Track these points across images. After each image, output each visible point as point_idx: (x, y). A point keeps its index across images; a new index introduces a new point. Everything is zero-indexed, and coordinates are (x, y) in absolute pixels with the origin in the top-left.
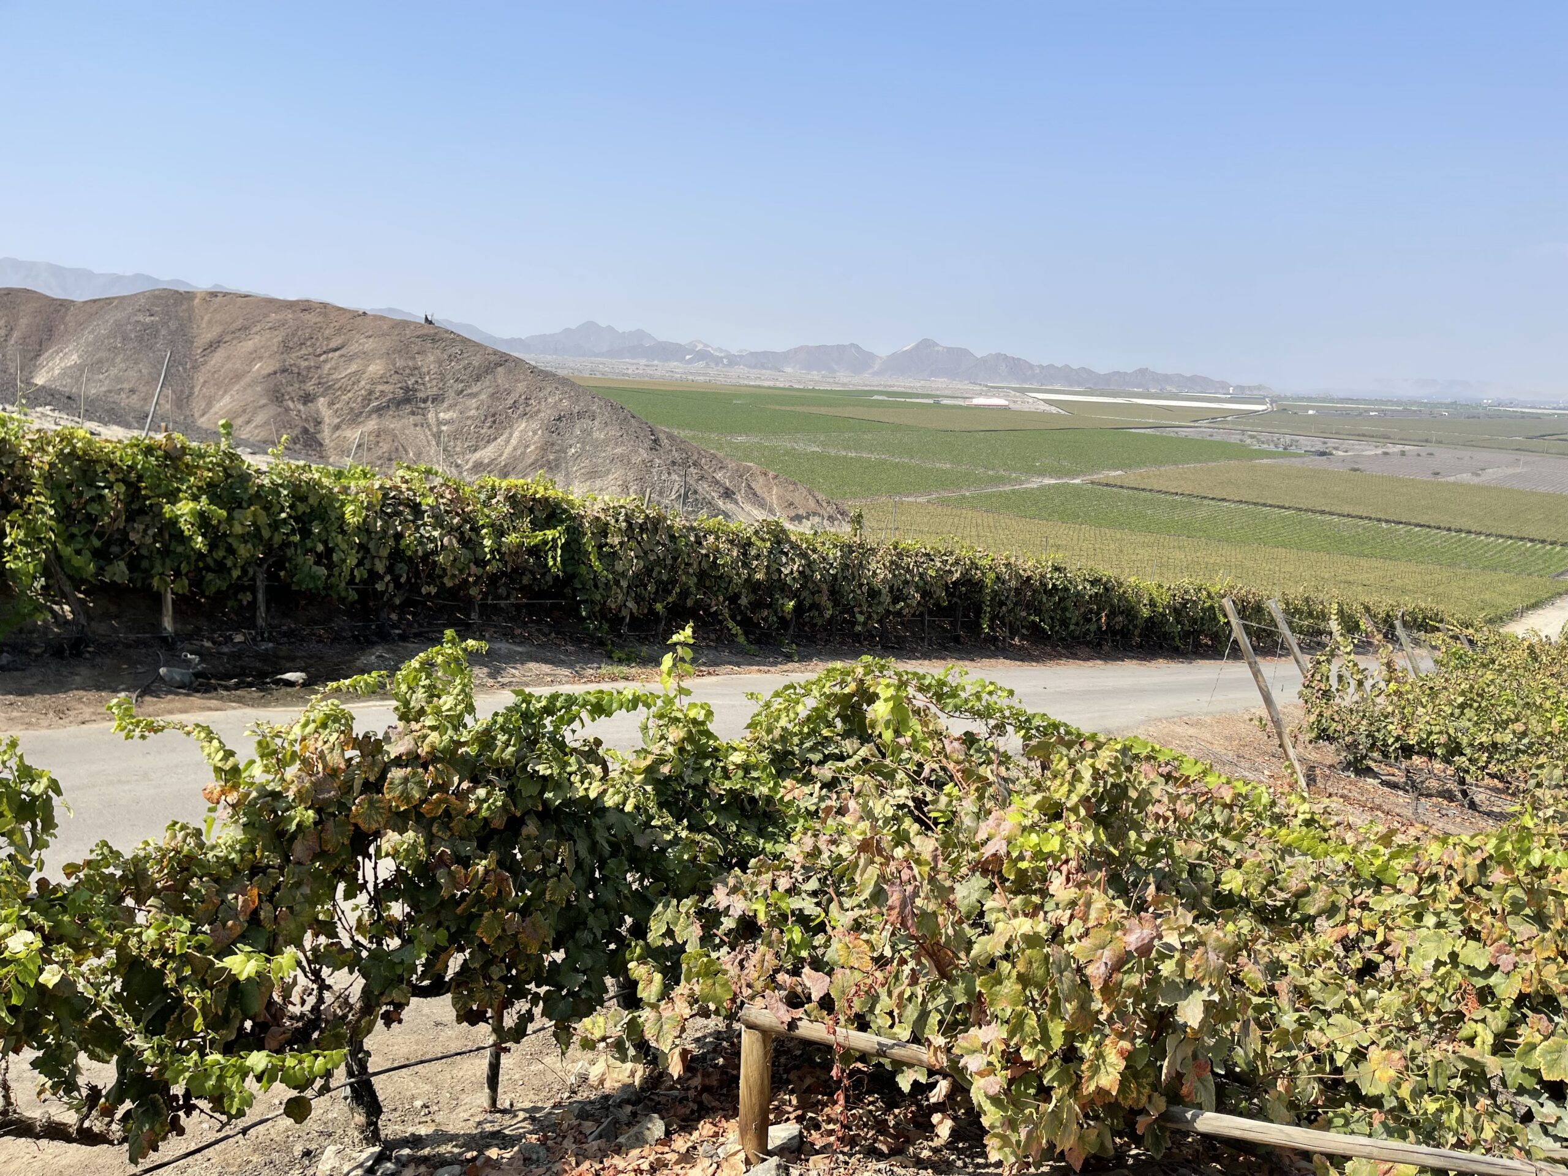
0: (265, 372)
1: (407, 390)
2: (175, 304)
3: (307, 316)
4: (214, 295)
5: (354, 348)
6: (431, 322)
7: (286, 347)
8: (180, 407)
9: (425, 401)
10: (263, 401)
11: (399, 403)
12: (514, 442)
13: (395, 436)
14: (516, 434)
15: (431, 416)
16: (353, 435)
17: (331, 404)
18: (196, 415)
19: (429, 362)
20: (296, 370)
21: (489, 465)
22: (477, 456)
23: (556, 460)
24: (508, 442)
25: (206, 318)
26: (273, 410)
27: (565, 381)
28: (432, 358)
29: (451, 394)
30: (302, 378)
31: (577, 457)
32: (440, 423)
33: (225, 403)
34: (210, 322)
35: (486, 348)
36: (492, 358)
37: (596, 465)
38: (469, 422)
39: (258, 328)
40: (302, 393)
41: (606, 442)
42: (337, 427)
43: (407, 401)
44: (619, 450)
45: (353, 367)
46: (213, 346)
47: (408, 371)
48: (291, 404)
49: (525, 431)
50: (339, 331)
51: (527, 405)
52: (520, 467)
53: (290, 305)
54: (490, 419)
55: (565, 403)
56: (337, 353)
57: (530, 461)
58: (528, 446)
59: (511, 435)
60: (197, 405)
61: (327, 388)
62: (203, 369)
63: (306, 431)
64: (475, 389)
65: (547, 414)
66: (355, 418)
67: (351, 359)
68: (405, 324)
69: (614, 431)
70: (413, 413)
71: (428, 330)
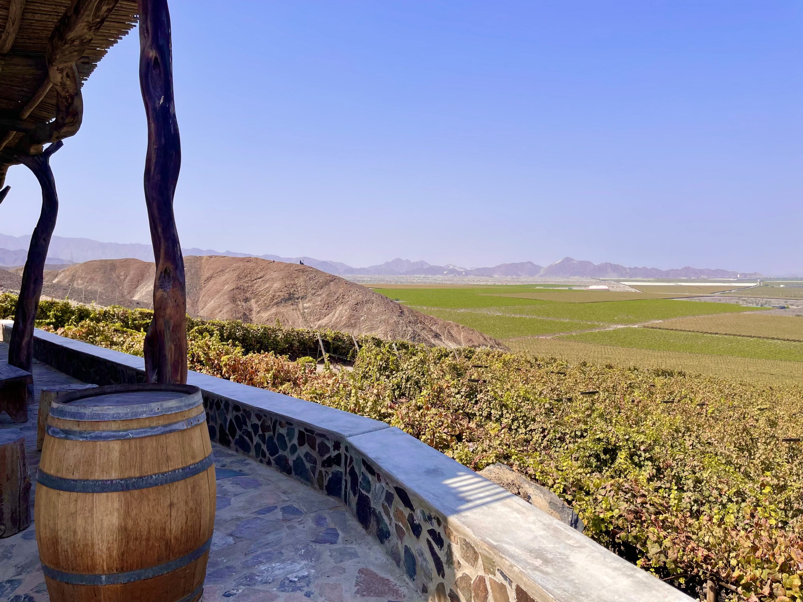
0: (229, 289)
1: (290, 294)
2: (194, 262)
3: (249, 264)
4: (211, 257)
5: (268, 277)
6: (302, 264)
7: (239, 278)
8: (193, 306)
9: (298, 299)
10: (227, 302)
11: (286, 300)
12: (336, 315)
13: (284, 315)
14: (338, 312)
15: (300, 305)
16: (265, 315)
17: (257, 302)
18: (200, 309)
19: (300, 281)
20: (242, 288)
21: (325, 326)
22: (320, 322)
23: (355, 323)
24: (334, 315)
25: (207, 267)
26: (231, 306)
27: (361, 287)
28: (302, 280)
29: (310, 295)
30: (245, 291)
31: (365, 321)
32: (304, 308)
33: (211, 304)
34: (208, 269)
35: (326, 274)
36: (328, 278)
37: (373, 325)
38: (317, 307)
39: (228, 270)
40: (244, 298)
41: (378, 314)
42: (259, 312)
43: (290, 299)
44: (383, 317)
45: (267, 285)
46: (209, 279)
47: (291, 286)
48: (239, 303)
49: (342, 310)
50: (262, 270)
51: (343, 298)
52: (338, 327)
53: (242, 260)
54: (326, 306)
55: (360, 297)
56: (261, 279)
57: (343, 324)
58: (342, 317)
59: (335, 312)
60: (201, 305)
61: (255, 295)
62: (204, 289)
63: (245, 314)
64: (320, 292)
65: (352, 302)
66: (266, 308)
67: (266, 281)
68: (291, 265)
69: (382, 309)
70: (292, 304)
71: (302, 267)
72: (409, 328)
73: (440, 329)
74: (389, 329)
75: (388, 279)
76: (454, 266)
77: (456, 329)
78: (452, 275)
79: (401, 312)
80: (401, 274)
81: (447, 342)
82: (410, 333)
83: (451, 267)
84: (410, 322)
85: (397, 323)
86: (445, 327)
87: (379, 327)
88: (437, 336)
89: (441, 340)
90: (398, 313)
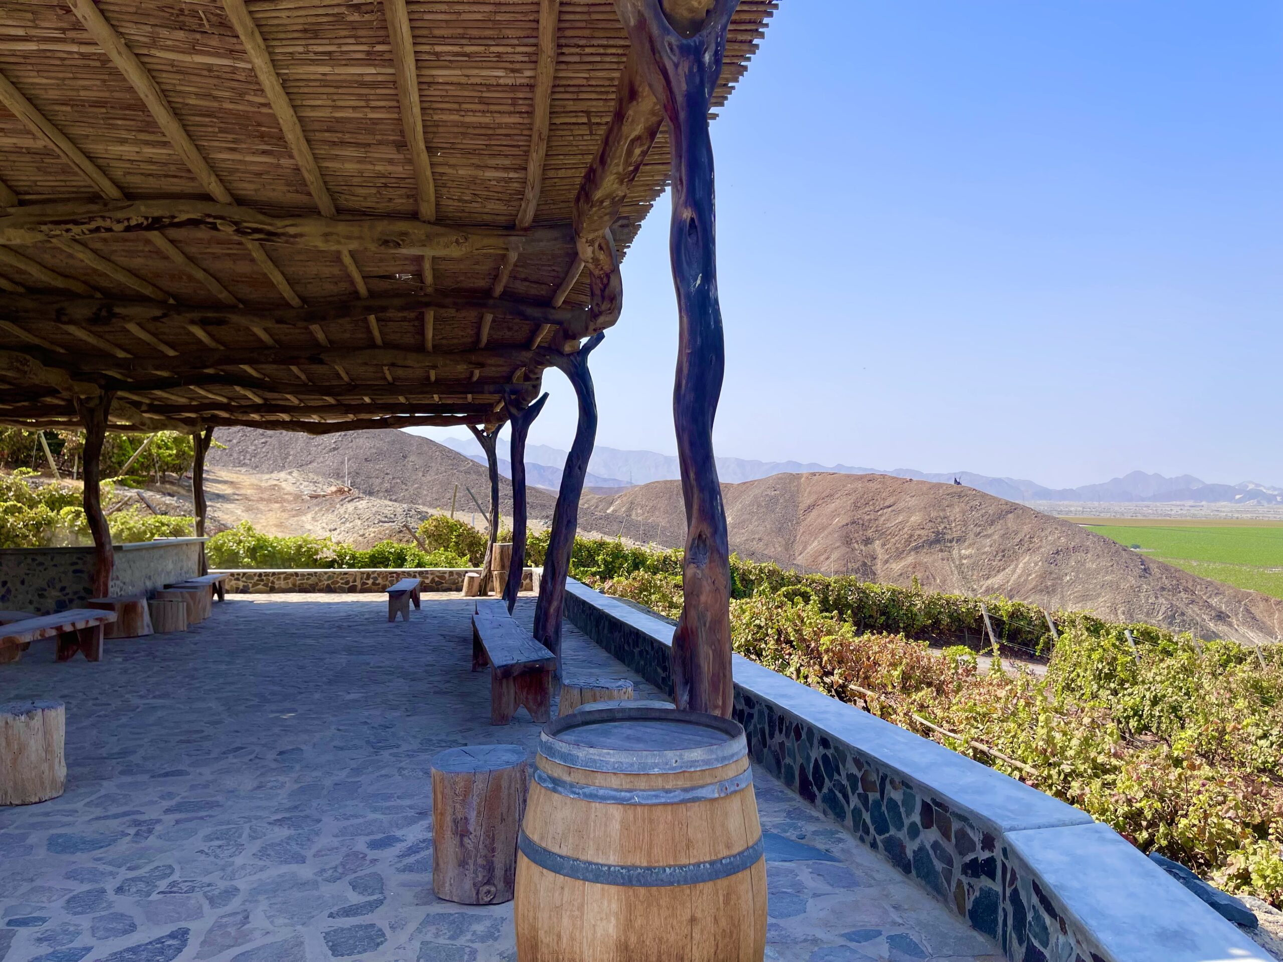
0: (840, 525)
1: (938, 533)
2: (790, 483)
3: (871, 484)
4: (814, 474)
5: (901, 505)
6: (959, 483)
7: (856, 507)
8: (787, 550)
9: (951, 541)
10: (837, 544)
11: (931, 543)
12: (1019, 571)
13: (927, 567)
14: (1021, 565)
15: (955, 552)
16: (897, 567)
17: (884, 545)
18: (797, 554)
19: (955, 513)
20: (861, 522)
21: (998, 589)
22: (989, 582)
23: (1053, 585)
24: (1014, 571)
25: (808, 490)
26: (844, 549)
27: (1064, 523)
28: (958, 510)
29: (971, 535)
30: (865, 527)
31: (1072, 583)
32: (962, 557)
33: (814, 546)
34: (809, 493)
35: (1000, 500)
36: (1004, 507)
37: (1088, 590)
38: (984, 557)
39: (839, 495)
40: (864, 538)
41: (1097, 571)
42: (886, 562)
43: (937, 541)
44: (1108, 578)
45: (900, 518)
46: (810, 508)
47: (939, 520)
48: (856, 546)
49: (1028, 563)
50: (891, 494)
51: (1031, 542)
52: (1022, 591)
53: (860, 478)
54: (1001, 554)
55: (1063, 540)
56: (890, 509)
57: (1031, 587)
58: (1030, 575)
59: (1017, 566)
60: (798, 547)
61: (882, 534)
62: (803, 524)
63: (865, 564)
64: (990, 532)
65: (1047, 549)
66: (899, 555)
67: (900, 512)
68: (939, 486)
69: (1105, 562)
70: (941, 551)
71: (958, 489)
72: (1161, 600)
73: (1228, 604)
74: (1119, 599)
75: (1117, 509)
76: (1258, 485)
77: (1262, 605)
78: (1253, 502)
79: (1145, 570)
80: (1143, 500)
81: (1243, 630)
82: (1163, 609)
83: (1251, 486)
84: (1163, 589)
85: (1136, 590)
86: (1239, 602)
87: (1099, 595)
88: (1221, 617)
89: (1230, 625)
90: (1137, 572)
